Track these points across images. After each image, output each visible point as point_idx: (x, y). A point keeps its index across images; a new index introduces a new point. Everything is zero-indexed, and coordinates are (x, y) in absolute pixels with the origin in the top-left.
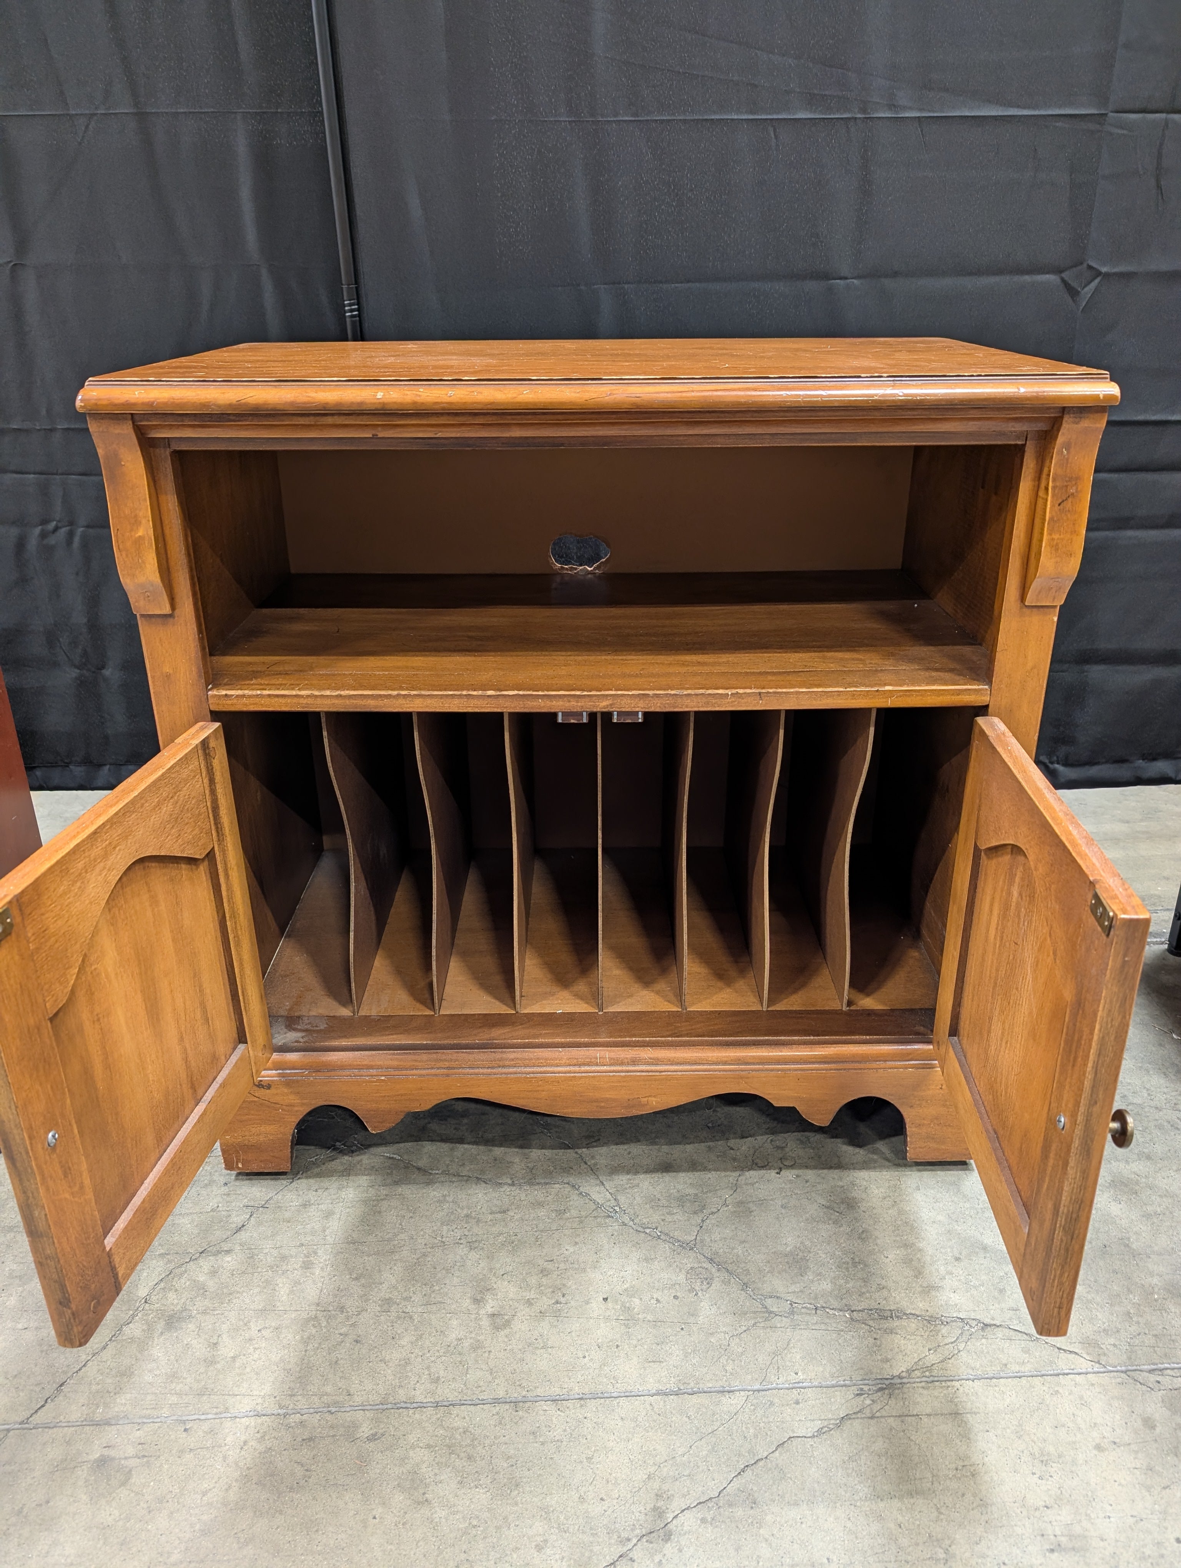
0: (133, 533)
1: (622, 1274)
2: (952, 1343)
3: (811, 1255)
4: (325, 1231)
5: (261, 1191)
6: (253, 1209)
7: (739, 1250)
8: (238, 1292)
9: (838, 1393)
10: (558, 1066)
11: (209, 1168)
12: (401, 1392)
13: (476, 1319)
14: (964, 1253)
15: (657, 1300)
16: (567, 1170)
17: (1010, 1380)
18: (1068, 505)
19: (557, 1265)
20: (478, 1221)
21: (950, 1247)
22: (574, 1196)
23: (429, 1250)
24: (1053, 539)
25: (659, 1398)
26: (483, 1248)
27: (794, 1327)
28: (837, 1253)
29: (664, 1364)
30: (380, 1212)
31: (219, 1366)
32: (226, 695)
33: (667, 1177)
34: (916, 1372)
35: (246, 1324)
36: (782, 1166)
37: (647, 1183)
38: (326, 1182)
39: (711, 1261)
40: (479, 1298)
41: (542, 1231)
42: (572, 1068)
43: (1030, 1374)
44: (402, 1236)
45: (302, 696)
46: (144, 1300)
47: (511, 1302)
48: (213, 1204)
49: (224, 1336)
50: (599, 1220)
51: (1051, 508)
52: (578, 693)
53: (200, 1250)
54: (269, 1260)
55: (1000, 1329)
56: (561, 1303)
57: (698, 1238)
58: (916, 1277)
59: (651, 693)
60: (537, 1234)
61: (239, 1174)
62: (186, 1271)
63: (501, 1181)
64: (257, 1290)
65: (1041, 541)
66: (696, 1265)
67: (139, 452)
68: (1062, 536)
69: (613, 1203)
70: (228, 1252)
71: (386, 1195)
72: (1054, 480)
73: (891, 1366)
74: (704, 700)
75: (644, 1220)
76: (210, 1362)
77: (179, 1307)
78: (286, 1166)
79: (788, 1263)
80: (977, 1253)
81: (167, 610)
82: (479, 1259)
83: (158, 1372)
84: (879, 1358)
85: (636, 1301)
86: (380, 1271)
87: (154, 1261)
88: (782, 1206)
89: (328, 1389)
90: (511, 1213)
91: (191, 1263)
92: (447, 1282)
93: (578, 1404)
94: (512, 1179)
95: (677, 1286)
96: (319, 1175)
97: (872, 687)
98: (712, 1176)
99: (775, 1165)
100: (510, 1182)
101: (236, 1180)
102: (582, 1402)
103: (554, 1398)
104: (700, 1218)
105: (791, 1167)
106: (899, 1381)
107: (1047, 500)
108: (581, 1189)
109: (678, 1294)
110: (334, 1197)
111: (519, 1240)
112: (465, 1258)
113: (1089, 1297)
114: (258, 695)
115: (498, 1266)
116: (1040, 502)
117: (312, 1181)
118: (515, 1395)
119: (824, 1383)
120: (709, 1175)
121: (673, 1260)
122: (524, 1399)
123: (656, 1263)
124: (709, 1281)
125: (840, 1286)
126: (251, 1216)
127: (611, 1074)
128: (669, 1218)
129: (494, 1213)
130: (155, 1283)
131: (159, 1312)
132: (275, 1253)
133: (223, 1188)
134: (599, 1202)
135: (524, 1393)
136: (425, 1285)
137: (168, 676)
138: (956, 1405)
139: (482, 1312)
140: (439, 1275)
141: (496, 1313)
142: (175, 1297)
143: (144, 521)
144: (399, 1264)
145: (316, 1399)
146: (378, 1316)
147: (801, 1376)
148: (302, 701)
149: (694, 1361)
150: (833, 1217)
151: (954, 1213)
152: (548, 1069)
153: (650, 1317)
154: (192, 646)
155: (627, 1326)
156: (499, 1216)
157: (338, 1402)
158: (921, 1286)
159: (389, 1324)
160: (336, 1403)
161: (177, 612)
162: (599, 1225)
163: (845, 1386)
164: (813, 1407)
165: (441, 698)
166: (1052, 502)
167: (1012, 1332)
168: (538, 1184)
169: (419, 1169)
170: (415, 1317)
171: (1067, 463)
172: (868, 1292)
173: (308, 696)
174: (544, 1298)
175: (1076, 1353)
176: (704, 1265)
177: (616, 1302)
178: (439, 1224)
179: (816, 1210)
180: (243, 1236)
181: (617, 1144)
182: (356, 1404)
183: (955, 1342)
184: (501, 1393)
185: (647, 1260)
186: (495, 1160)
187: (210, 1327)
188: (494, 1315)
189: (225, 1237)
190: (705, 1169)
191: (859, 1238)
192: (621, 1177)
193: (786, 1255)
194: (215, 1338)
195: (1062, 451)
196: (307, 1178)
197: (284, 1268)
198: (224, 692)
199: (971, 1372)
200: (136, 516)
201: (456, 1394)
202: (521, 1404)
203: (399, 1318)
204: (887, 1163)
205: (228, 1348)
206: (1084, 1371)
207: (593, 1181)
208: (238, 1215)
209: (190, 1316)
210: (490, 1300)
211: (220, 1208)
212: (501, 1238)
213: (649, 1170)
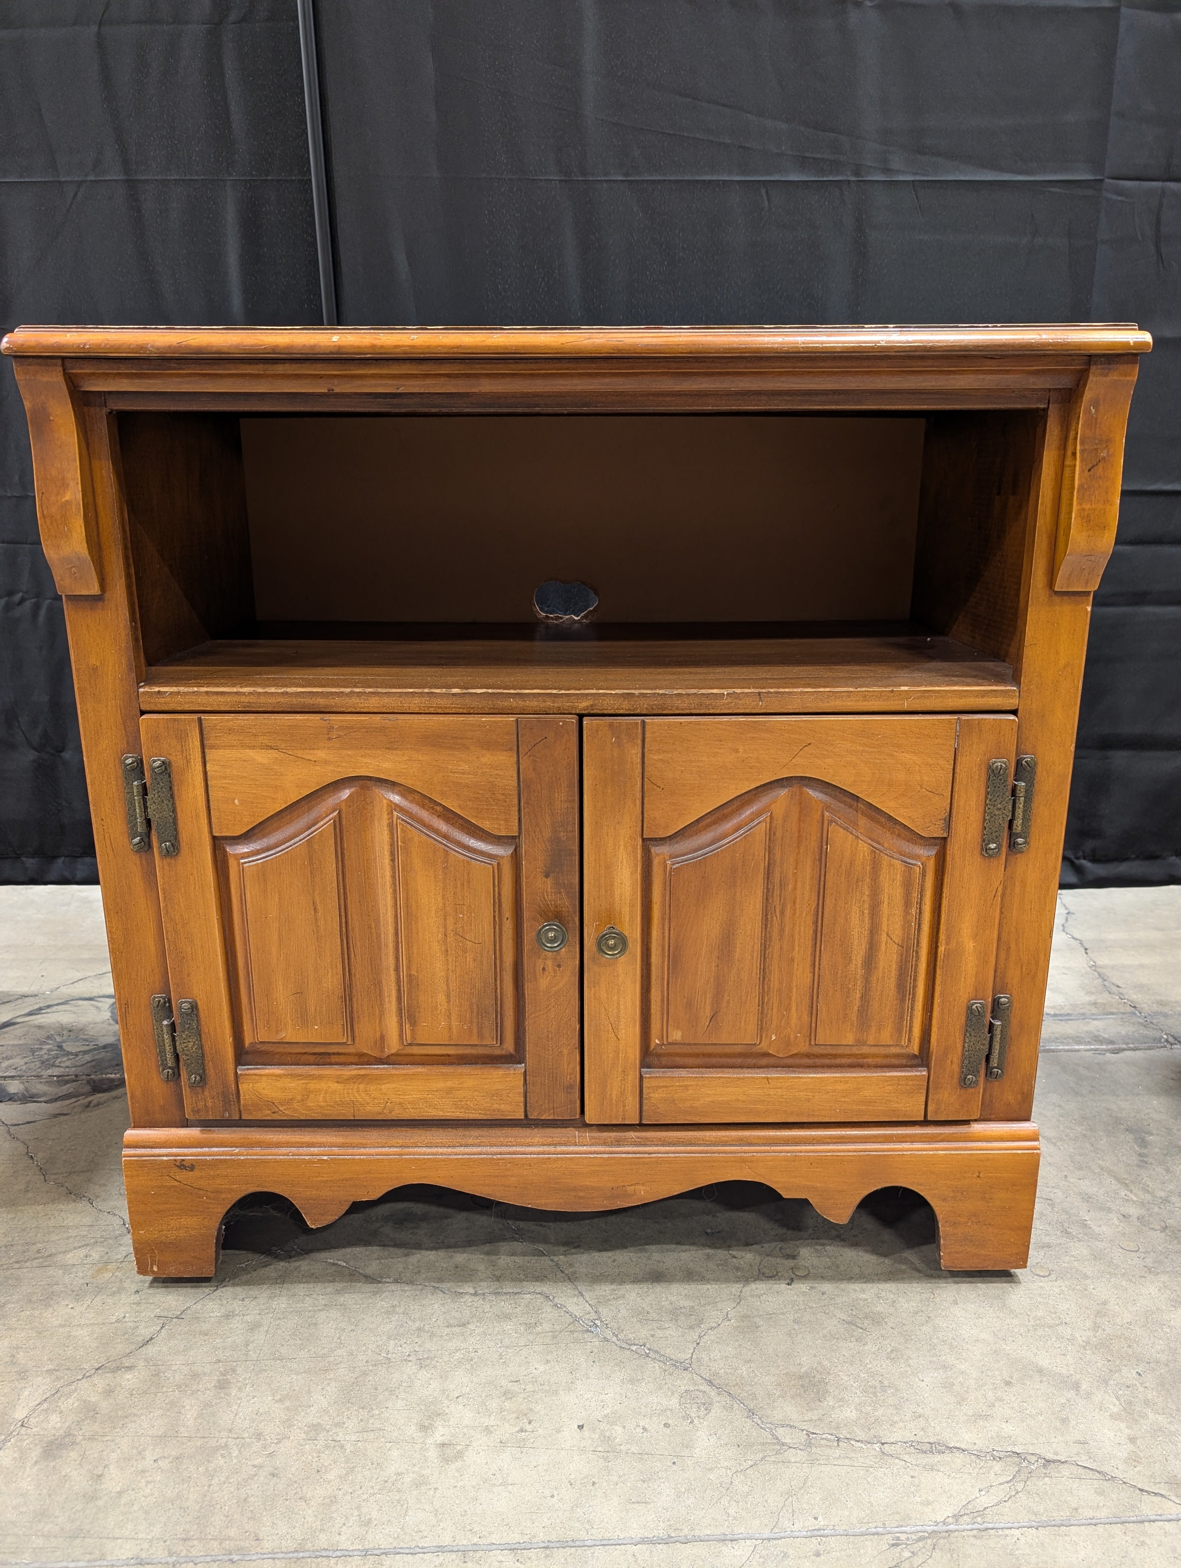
0: (59, 498)
1: (602, 1397)
2: (1008, 1482)
3: (831, 1377)
4: (248, 1345)
5: (176, 1301)
6: (165, 1320)
7: (744, 1370)
8: (135, 1415)
9: (868, 1543)
10: (530, 1146)
11: (119, 1274)
12: (323, 1537)
13: (422, 1448)
14: (1015, 1376)
15: (644, 1428)
16: (541, 1278)
17: (1083, 1528)
18: (1099, 470)
19: (523, 1386)
20: (432, 1335)
21: (998, 1369)
22: (547, 1308)
23: (371, 1368)
24: (1083, 509)
25: (644, 1547)
26: (435, 1367)
27: (812, 1462)
28: (862, 1375)
29: (652, 1505)
30: (316, 1324)
31: (100, 1503)
32: (159, 692)
33: (658, 1288)
34: (965, 1517)
35: (140, 1453)
36: (793, 1277)
37: (634, 1294)
38: (254, 1291)
39: (710, 1383)
40: (426, 1424)
41: (507, 1347)
42: (546, 1149)
43: (1107, 1521)
44: (340, 1352)
45: (244, 694)
46: (20, 1423)
47: (465, 1430)
48: (119, 1314)
49: (112, 1467)
50: (576, 1335)
51: (1080, 474)
52: (554, 691)
53: (97, 1366)
54: (177, 1378)
55: (1066, 1466)
56: (526, 1431)
57: (694, 1356)
58: (959, 1403)
59: (636, 692)
60: (501, 1350)
61: (155, 1280)
62: (76, 1390)
63: (461, 1291)
64: (160, 1412)
65: (1070, 513)
66: (692, 1388)
67: (70, 405)
68: (1093, 506)
69: (593, 1316)
70: (130, 1368)
71: (325, 1305)
72: (1082, 443)
73: (933, 1510)
74: (696, 701)
75: (630, 1336)
76: (91, 1498)
77: (61, 1432)
78: (209, 1270)
79: (803, 1386)
80: (1031, 1377)
81: (95, 590)
82: (431, 1379)
83: (24, 1509)
84: (919, 1500)
85: (619, 1429)
86: (309, 1392)
87: (40, 1378)
88: (794, 1321)
89: (232, 1532)
90: (471, 1327)
91: (84, 1380)
92: (390, 1405)
93: (542, 1554)
94: (475, 1288)
95: (669, 1413)
96: (247, 1283)
97: (885, 687)
98: (711, 1285)
99: (786, 1275)
100: (472, 1291)
101: (151, 1286)
102: (548, 1552)
103: (513, 1547)
104: (697, 1334)
105: (805, 1277)
106: (945, 1528)
107: (1075, 465)
108: (556, 1299)
109: (670, 1422)
110: (263, 1307)
111: (479, 1358)
112: (413, 1377)
113: (1172, 1429)
114: (194, 692)
115: (452, 1387)
116: (1067, 471)
117: (239, 1289)
118: (464, 1541)
119: (851, 1532)
120: (709, 1286)
121: (663, 1382)
122: (475, 1548)
123: (643, 1384)
125: (868, 1414)
126: (162, 1327)
127: (592, 1156)
128: (660, 1334)
129: (451, 1326)
130: (37, 1403)
131: (37, 1437)
132: (185, 1370)
133: (133, 1297)
134: (577, 1314)
135: (476, 1540)
136: (363, 1408)
137: (95, 669)
138: (1017, 1559)
139: (430, 1441)
140: (381, 1397)
141: (446, 1442)
142: (58, 1419)
143: (72, 484)
144: (333, 1384)
145: (216, 1544)
146: (301, 1445)
147: (822, 1522)
148: (243, 699)
149: (689, 1502)
150: (855, 1334)
151: (1000, 1331)
153: (634, 1449)
154: (123, 634)
155: (606, 1460)
156: (457, 1329)
157: (242, 1548)
158: (965, 1414)
159: (315, 1455)
160: (240, 1550)
161: (107, 595)
162: (576, 1341)
163: (877, 1534)
164: (838, 1560)
165: (400, 697)
166: (1081, 467)
167: (1081, 1470)
168: (506, 1293)
169: (366, 1277)
170: (348, 1446)
171: (1096, 423)
172: (901, 1420)
173: (250, 693)
174: (506, 1424)
175: (1162, 1495)
176: (701, 1388)
177: (594, 1430)
178: (385, 1338)
179: (835, 1326)
180: (150, 1350)
181: (600, 1251)
182: (264, 1551)
183: (1010, 1481)
184: (446, 1540)
185: (632, 1381)
186: (457, 1267)
187: (96, 1455)
188: (443, 1445)
189: (128, 1351)
190: (702, 1279)
191: (887, 1358)
192: (603, 1287)
193: (801, 1377)
194: (101, 1468)
195: (1090, 410)
196: (234, 1285)
197: (194, 1387)
198: (156, 689)
199: (1033, 1518)
200: (63, 479)
201: (391, 1540)
202: (471, 1553)
203: (327, 1447)
204: (917, 1274)
205: (114, 1481)
206: (1174, 1517)
207: (570, 1292)
208: (146, 1327)
209: (74, 1443)
210: (440, 1428)
211: (127, 1319)
212: (458, 1355)
213: (636, 1280)
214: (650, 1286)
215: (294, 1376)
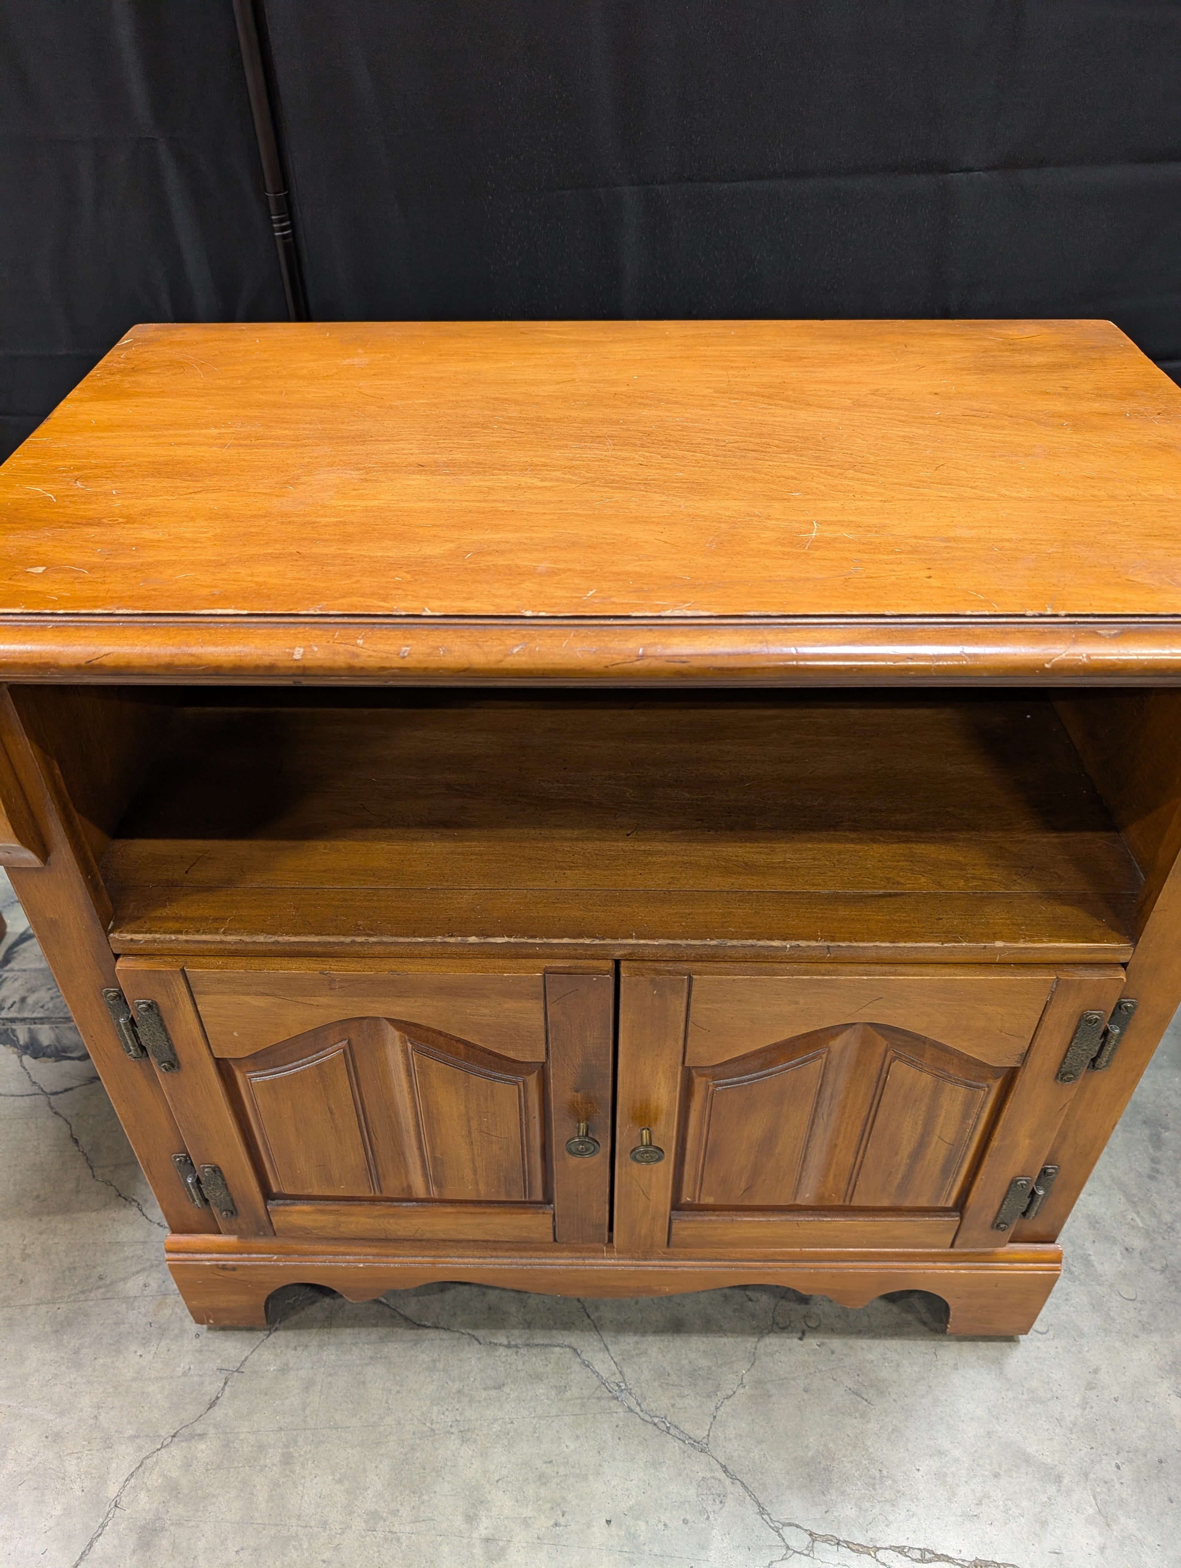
1: (627, 1484)
3: (835, 1464)
4: (305, 1408)
5: (235, 1348)
6: (226, 1374)
7: (756, 1453)
13: (468, 1544)
15: (665, 1525)
16: (568, 1324)
19: (556, 1469)
20: (471, 1400)
22: (576, 1366)
23: (418, 1441)
26: (475, 1442)
30: (364, 1383)
32: (132, 940)
33: (678, 1341)
35: (223, 1543)
36: (805, 1328)
37: (655, 1349)
38: (305, 1337)
39: (725, 1468)
40: (471, 1514)
44: (389, 1420)
46: (113, 1503)
47: (506, 1522)
48: (184, 1365)
49: (200, 1558)
50: (603, 1402)
53: (173, 1432)
54: (245, 1449)
56: (560, 1526)
57: (711, 1434)
62: (157, 1463)
63: (495, 1341)
64: (233, 1494)
66: (708, 1475)
69: (618, 1377)
70: (202, 1436)
71: (371, 1358)
75: (652, 1404)
77: (151, 1514)
79: (809, 1475)
82: (472, 1457)
85: (642, 1525)
86: (365, 1471)
87: (124, 1447)
88: (804, 1389)
90: (506, 1389)
91: (163, 1451)
92: (437, 1489)
94: (508, 1337)
95: (687, 1506)
96: (298, 1326)
98: (727, 1341)
99: (799, 1328)
100: (506, 1342)
101: (209, 1331)
104: (714, 1405)
105: (816, 1330)
108: (584, 1355)
109: (688, 1517)
110: (315, 1359)
111: (515, 1430)
112: (456, 1454)
115: (492, 1467)
117: (290, 1334)
121: (682, 1466)
123: (664, 1469)
124: (722, 1498)
125: (866, 1511)
126: (226, 1383)
128: (679, 1403)
129: (488, 1388)
130: (125, 1478)
131: (131, 1521)
132: (252, 1439)
133: (194, 1342)
134: (603, 1375)
136: (414, 1493)
139: (475, 1535)
140: (429, 1479)
141: (490, 1536)
142: (146, 1499)
144: (385, 1462)
146: (363, 1537)
150: (860, 1408)
152: (548, 1261)
153: (656, 1550)
155: (631, 1561)
156: (493, 1393)
158: (954, 1514)
159: (376, 1549)
162: (603, 1412)
168: (537, 1345)
169: (406, 1319)
170: (404, 1539)
172: (896, 1520)
174: (542, 1517)
176: (717, 1475)
177: (620, 1525)
178: (428, 1403)
179: (842, 1396)
180: (218, 1413)
185: (654, 1465)
187: (185, 1546)
188: (487, 1540)
189: (198, 1413)
190: (720, 1332)
191: (888, 1440)
192: (627, 1339)
193: (808, 1464)
196: (286, 1329)
197: (262, 1462)
198: (129, 937)
203: (385, 1540)
204: (925, 1331)
207: (597, 1345)
208: (211, 1383)
209: (163, 1529)
210: (484, 1518)
211: (192, 1372)
212: (496, 1427)
213: (659, 1331)
214: (671, 1339)
215: (349, 1450)
